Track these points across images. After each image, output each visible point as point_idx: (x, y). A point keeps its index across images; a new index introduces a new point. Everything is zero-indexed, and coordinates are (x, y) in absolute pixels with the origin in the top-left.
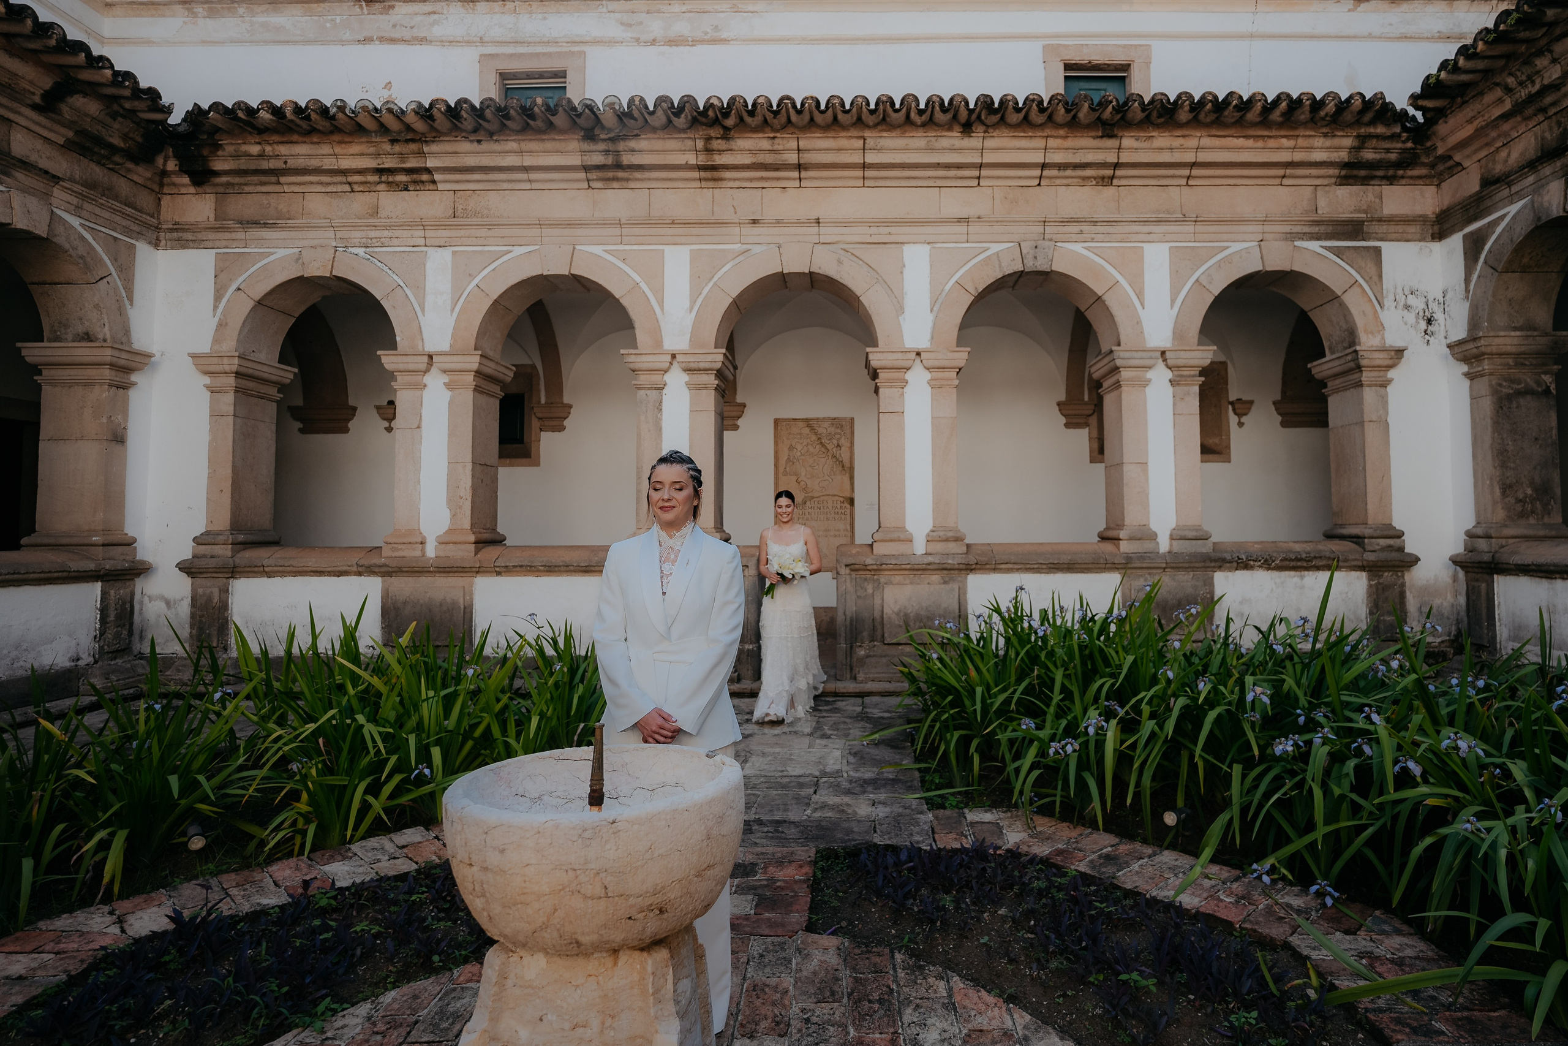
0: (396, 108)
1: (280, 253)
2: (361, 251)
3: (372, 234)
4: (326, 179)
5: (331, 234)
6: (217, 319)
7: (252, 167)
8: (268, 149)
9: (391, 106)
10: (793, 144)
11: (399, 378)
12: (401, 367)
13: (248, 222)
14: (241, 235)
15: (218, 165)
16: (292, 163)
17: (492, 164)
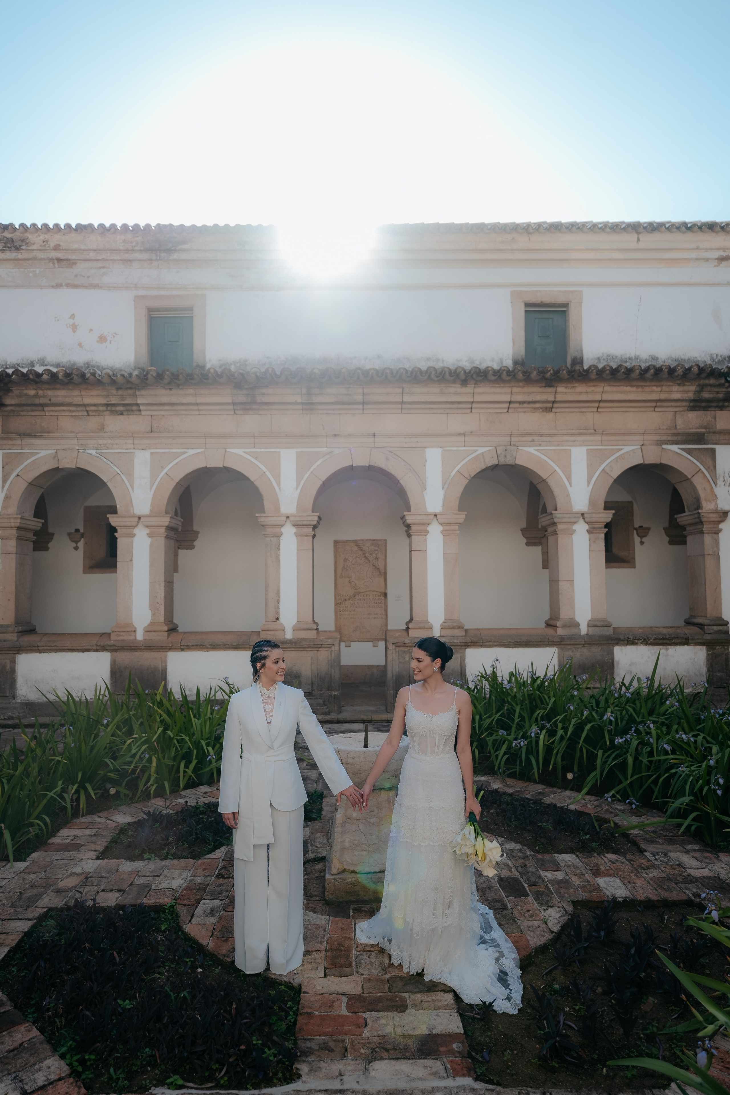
0: (126, 374)
1: (43, 453)
2: (93, 452)
3: (101, 442)
4: (72, 408)
5: (75, 441)
6: (4, 494)
7: (29, 402)
8: (40, 392)
9: (123, 373)
10: (360, 391)
11: (119, 531)
12: (121, 524)
13: (24, 435)
14: (19, 442)
15: (8, 401)
16: (54, 400)
17: (178, 402)
